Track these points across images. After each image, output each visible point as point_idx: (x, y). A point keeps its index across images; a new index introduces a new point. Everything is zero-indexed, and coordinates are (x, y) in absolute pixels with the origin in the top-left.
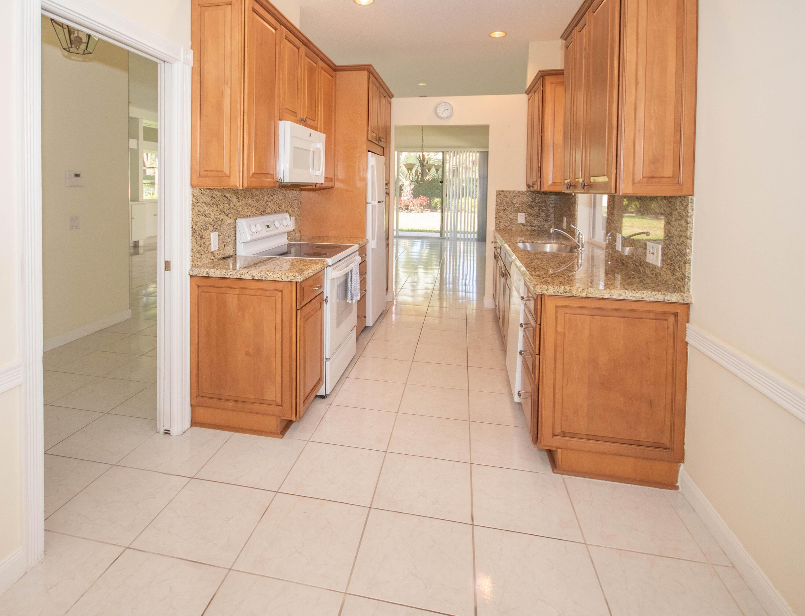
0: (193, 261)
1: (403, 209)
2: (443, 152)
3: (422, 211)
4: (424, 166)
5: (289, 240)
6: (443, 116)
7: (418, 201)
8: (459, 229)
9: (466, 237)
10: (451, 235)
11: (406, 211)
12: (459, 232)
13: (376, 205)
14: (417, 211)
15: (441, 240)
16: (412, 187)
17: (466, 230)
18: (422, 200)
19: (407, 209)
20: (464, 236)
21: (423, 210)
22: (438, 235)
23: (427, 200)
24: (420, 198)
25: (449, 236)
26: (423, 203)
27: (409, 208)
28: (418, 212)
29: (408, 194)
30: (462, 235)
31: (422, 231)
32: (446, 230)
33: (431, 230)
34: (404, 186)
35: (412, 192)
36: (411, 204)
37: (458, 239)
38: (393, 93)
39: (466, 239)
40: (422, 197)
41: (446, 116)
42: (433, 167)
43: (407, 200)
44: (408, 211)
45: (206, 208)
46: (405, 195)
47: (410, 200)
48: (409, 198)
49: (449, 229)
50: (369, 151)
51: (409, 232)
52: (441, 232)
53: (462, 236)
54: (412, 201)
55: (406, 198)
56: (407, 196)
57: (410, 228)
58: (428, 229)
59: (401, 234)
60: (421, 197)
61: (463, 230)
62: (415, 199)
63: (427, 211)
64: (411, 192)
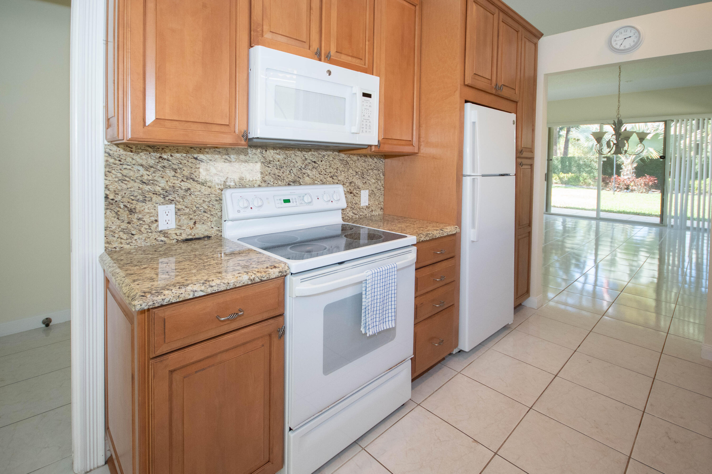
0: (108, 243)
1: (621, 189)
2: (666, 122)
3: (647, 191)
4: (620, 134)
5: (344, 220)
6: (622, 47)
7: (641, 181)
8: (689, 214)
9: (701, 226)
10: (676, 222)
11: (625, 190)
12: (689, 219)
13: (477, 179)
14: (640, 191)
15: (661, 228)
16: (635, 165)
17: (701, 216)
18: (647, 180)
19: (627, 189)
20: (698, 224)
21: (649, 191)
22: (657, 220)
23: (655, 180)
24: (644, 177)
25: (672, 223)
26: (649, 183)
27: (630, 188)
28: (642, 193)
29: (628, 172)
30: (695, 223)
31: (638, 214)
32: (668, 214)
33: (651, 214)
34: (624, 164)
35: (634, 170)
36: (632, 184)
37: (688, 229)
38: (542, 31)
39: (701, 229)
40: (648, 176)
41: (628, 47)
42: (635, 135)
43: (628, 180)
44: (628, 191)
45: (145, 173)
46: (625, 174)
47: (631, 179)
48: (630, 177)
49: (673, 214)
50: (466, 102)
51: (620, 214)
52: (662, 216)
53: (695, 225)
54: (633, 181)
55: (626, 177)
56: (627, 175)
57: (621, 210)
58: (647, 212)
59: (603, 215)
60: (646, 176)
61: (695, 216)
62: (637, 178)
63: (653, 192)
64: (632, 171)
